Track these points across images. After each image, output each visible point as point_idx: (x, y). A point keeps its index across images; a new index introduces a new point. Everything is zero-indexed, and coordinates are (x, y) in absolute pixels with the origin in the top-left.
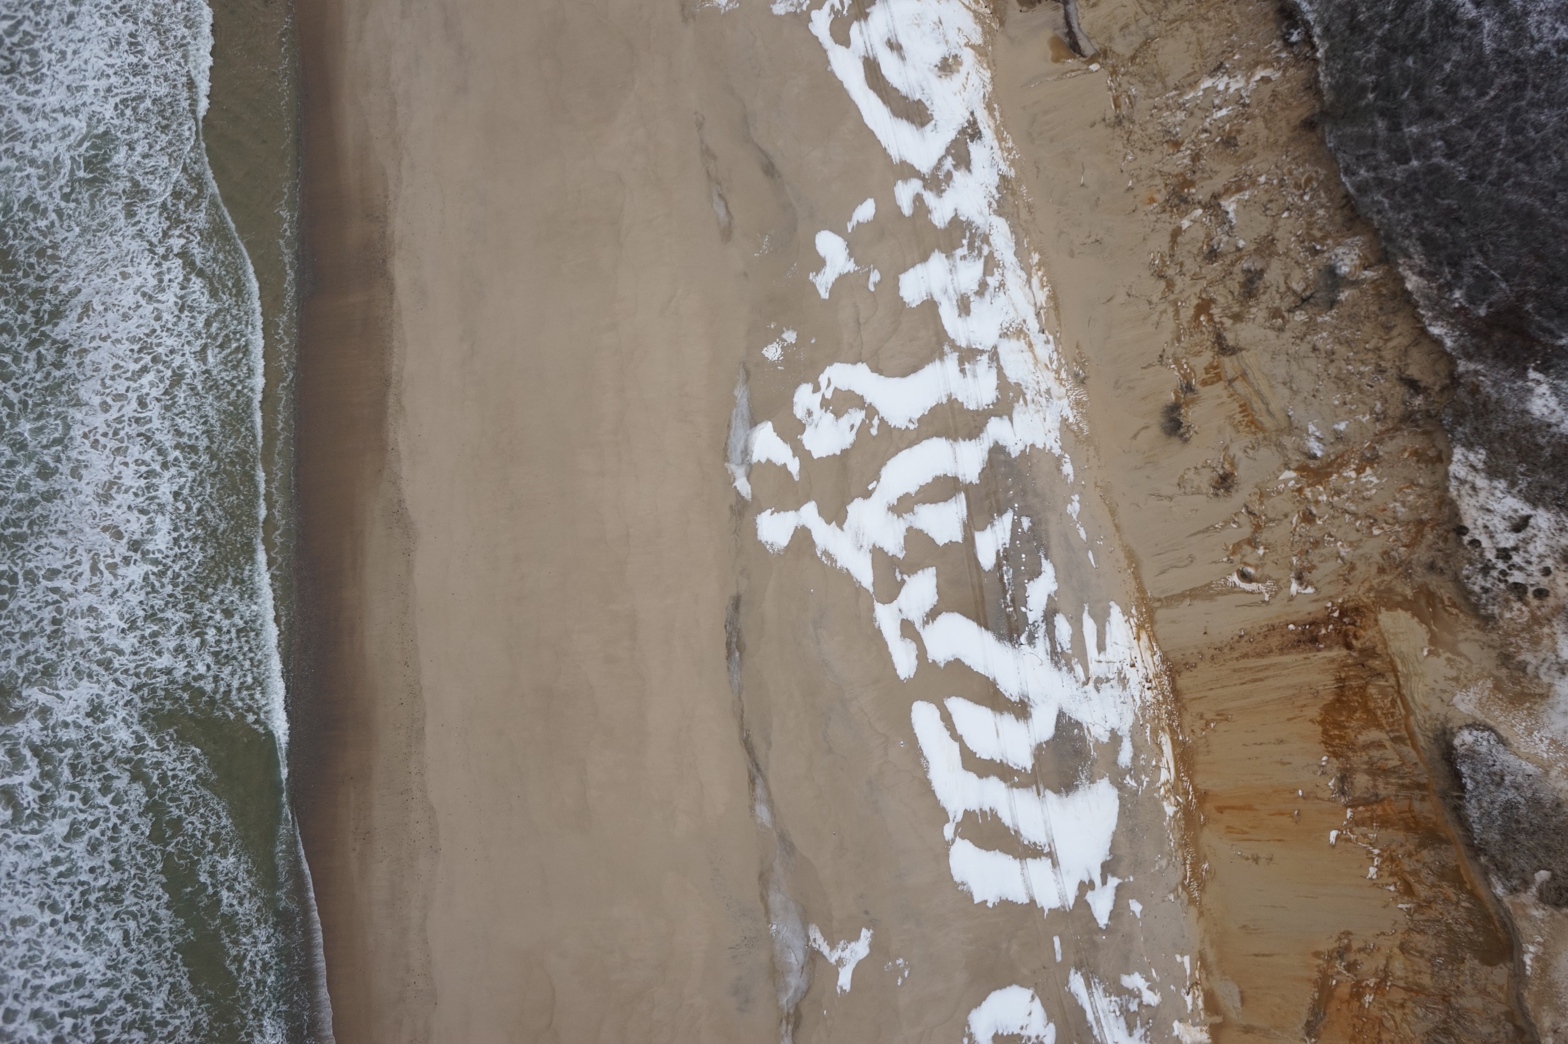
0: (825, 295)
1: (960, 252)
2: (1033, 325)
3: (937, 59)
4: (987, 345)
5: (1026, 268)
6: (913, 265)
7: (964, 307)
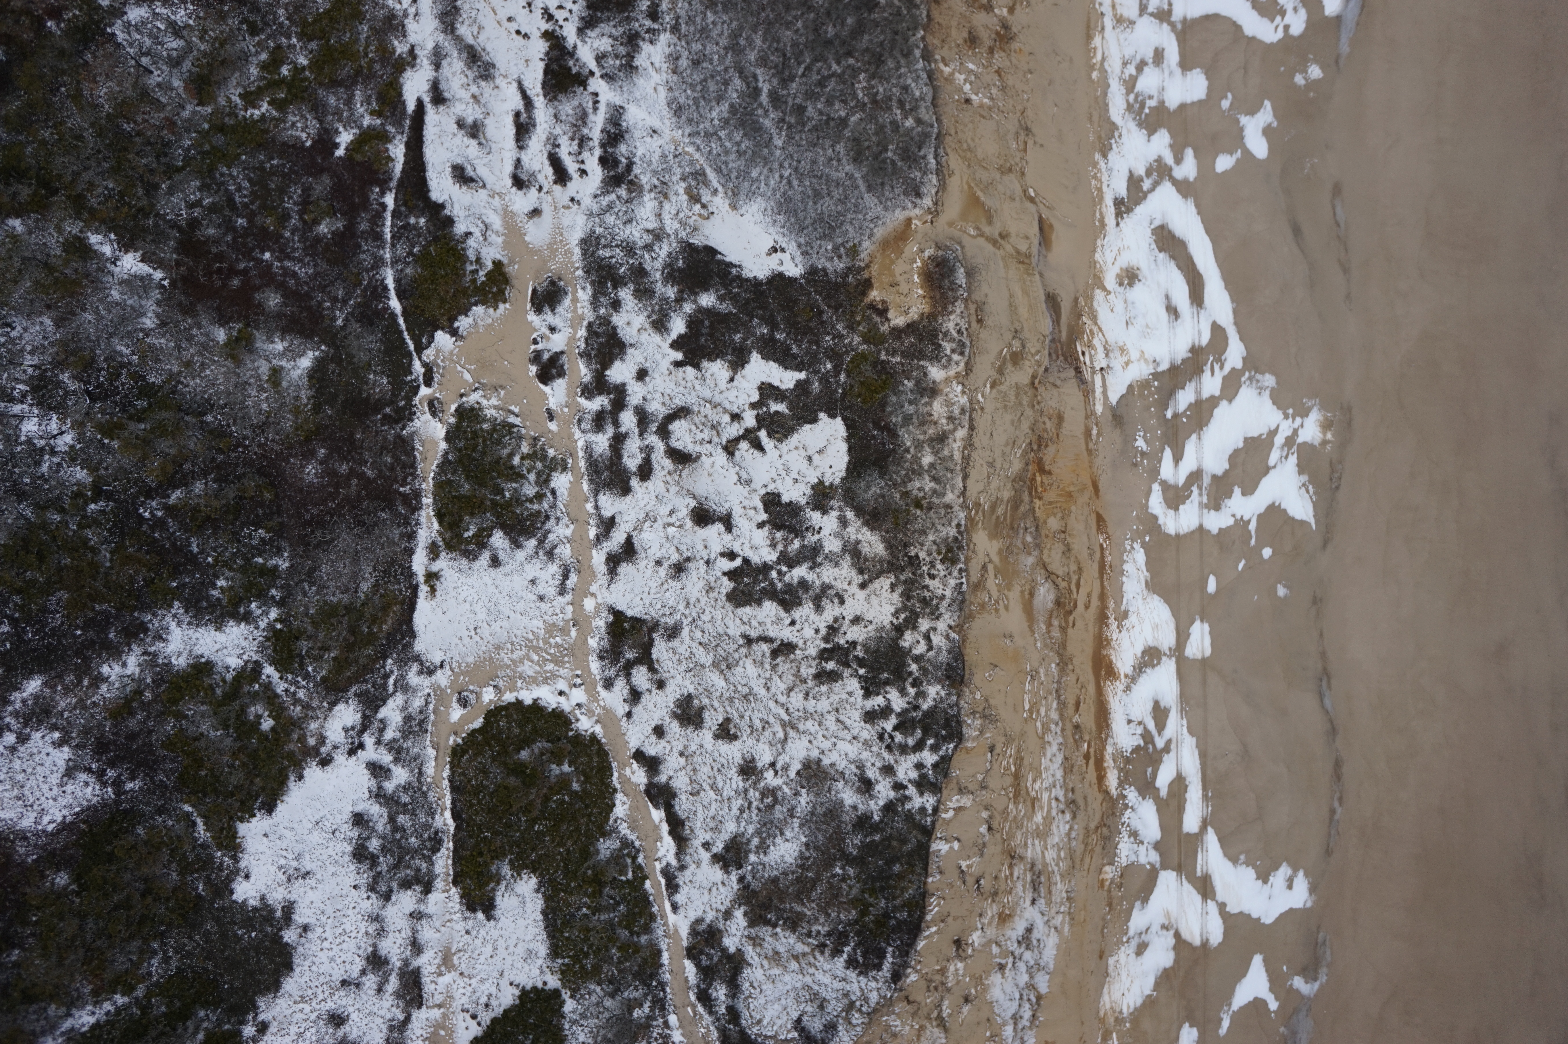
0: (1267, 104)
1: (1152, 103)
2: (1108, 22)
3: (1138, 286)
4: (1146, 19)
5: (1103, 72)
6: (1193, 103)
7: (1159, 56)
